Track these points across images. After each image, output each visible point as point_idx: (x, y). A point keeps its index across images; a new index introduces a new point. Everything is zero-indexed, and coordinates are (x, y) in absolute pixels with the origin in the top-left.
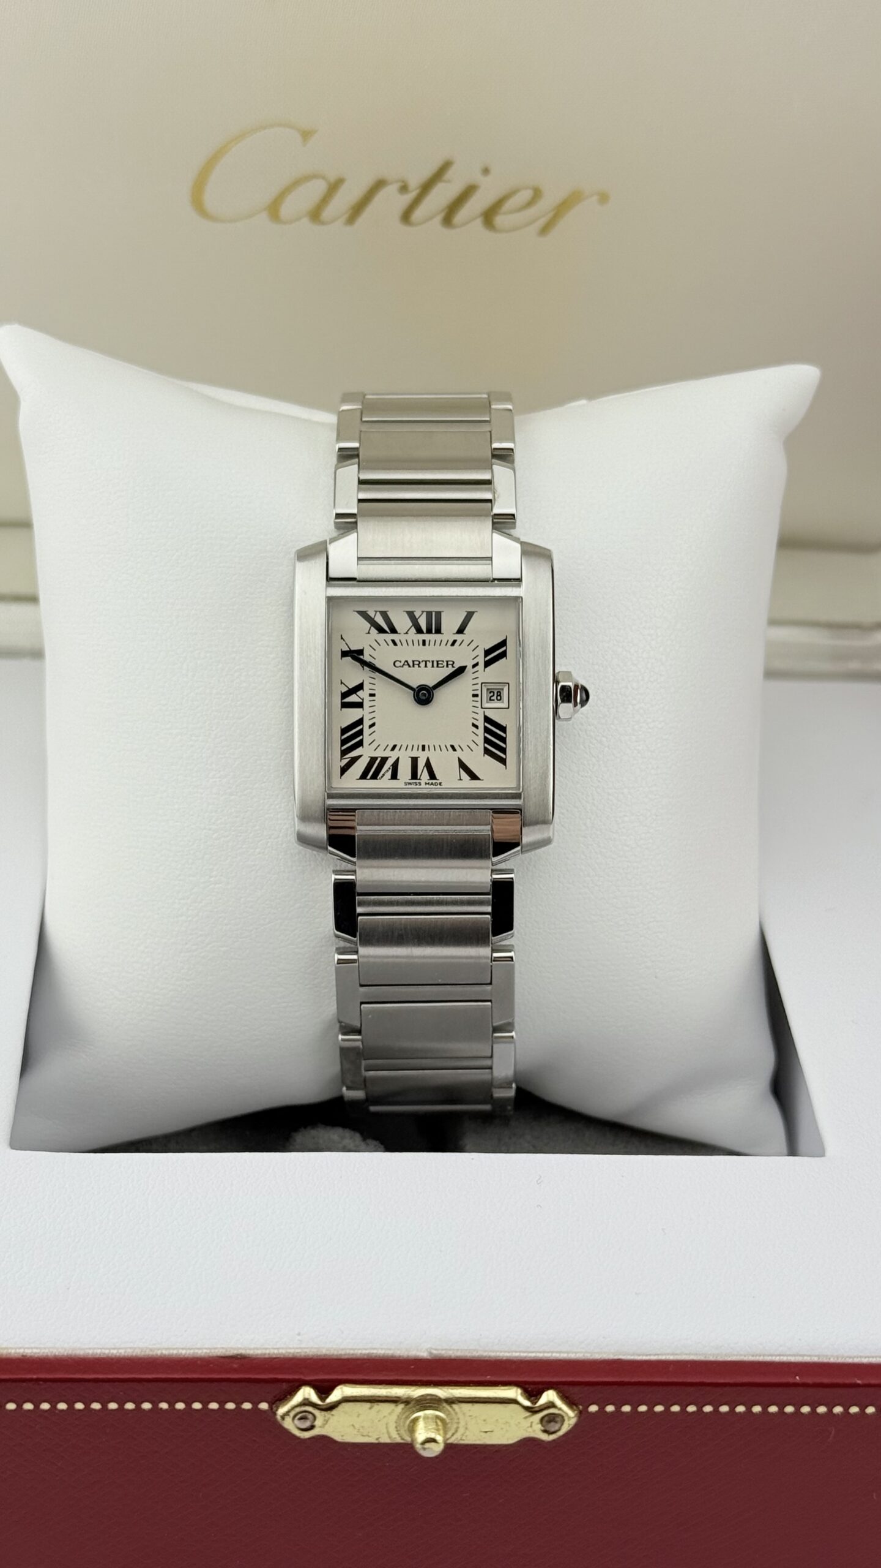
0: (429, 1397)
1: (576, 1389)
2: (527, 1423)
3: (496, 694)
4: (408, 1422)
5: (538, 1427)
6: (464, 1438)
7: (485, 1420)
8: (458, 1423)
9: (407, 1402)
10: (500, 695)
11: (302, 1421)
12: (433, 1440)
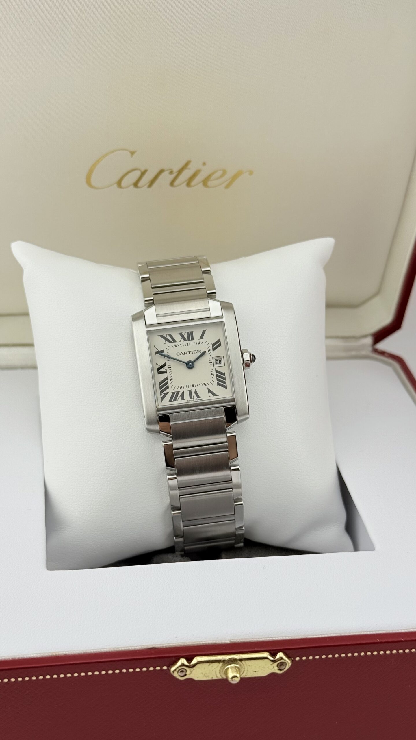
0: (232, 659)
1: (291, 651)
2: (272, 667)
3: (219, 361)
4: (224, 670)
5: (276, 668)
6: (247, 675)
7: (255, 667)
8: (244, 669)
9: (224, 661)
10: (220, 362)
11: (182, 672)
12: (236, 676)
